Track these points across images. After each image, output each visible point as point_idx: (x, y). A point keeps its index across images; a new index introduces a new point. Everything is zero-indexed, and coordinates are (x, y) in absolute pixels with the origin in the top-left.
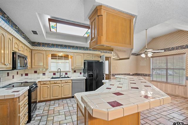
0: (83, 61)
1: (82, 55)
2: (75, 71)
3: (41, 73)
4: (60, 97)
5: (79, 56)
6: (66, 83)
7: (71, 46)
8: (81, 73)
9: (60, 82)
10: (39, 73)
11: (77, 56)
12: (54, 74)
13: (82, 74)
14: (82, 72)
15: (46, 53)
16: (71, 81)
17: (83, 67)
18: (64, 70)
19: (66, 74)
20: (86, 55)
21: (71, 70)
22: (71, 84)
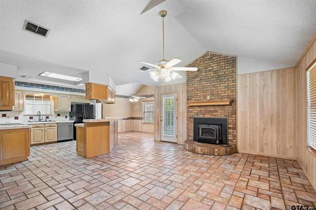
0: (70, 104)
1: (69, 97)
2: (59, 115)
3: (12, 117)
4: (43, 142)
5: (65, 98)
6: (50, 126)
7: (55, 87)
8: (66, 117)
9: (43, 125)
10: (9, 117)
11: (62, 98)
12: (31, 118)
13: (68, 117)
14: (68, 115)
15: (22, 94)
16: (56, 125)
17: (70, 110)
18: (44, 113)
19: (47, 118)
20: (73, 97)
21: (53, 113)
22: (56, 128)
